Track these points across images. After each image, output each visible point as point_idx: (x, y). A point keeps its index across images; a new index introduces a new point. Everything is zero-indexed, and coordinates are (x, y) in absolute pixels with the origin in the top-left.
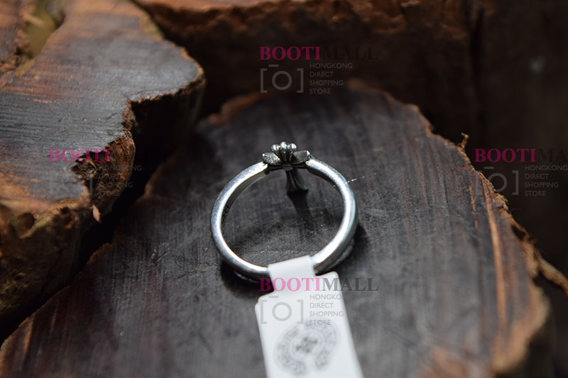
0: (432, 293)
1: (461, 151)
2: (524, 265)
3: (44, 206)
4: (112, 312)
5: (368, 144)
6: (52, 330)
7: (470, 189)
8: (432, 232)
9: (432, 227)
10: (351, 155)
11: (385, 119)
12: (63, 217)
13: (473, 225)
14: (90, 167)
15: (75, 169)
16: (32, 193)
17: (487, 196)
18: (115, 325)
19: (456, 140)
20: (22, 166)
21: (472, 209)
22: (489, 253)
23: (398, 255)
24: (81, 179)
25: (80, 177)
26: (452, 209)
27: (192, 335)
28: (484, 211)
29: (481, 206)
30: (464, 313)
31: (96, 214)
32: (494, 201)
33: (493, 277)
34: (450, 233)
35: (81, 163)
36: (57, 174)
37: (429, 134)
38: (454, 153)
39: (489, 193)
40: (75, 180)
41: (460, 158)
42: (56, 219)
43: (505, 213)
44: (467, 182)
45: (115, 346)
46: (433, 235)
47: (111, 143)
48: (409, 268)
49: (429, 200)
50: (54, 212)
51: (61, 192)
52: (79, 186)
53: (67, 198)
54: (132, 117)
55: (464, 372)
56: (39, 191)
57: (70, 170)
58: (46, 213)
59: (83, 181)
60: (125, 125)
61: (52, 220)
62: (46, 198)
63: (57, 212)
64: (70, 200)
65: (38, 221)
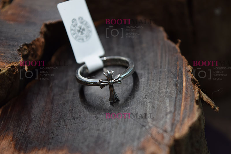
1: (177, 47)
2: (194, 95)
3: (5, 65)
7: (178, 63)
8: (160, 80)
9: (160, 78)
12: (12, 69)
13: (176, 78)
14: (25, 49)
15: (19, 50)
17: (184, 66)
19: (176, 42)
21: (177, 71)
22: (181, 90)
25: (20, 53)
26: (169, 71)
27: (60, 118)
28: (182, 72)
29: (181, 70)
30: (167, 114)
31: (26, 68)
32: (186, 68)
33: (181, 99)
34: (167, 81)
35: (22, 48)
36: (11, 52)
37: (166, 39)
38: (174, 48)
39: (185, 65)
40: (18, 55)
41: (176, 50)
42: (9, 70)
43: (190, 73)
44: (177, 60)
45: (31, 121)
46: (160, 81)
47: (34, 40)
48: (148, 94)
49: (161, 67)
50: (9, 67)
51: (12, 59)
52: (19, 57)
53: (14, 62)
54: (44, 29)
55: (163, 138)
56: (3, 59)
57: (17, 50)
58: (5, 68)
59: (21, 55)
60: (41, 33)
61: (8, 70)
62: (6, 61)
63: (10, 67)
64: (15, 63)
65: (2, 71)
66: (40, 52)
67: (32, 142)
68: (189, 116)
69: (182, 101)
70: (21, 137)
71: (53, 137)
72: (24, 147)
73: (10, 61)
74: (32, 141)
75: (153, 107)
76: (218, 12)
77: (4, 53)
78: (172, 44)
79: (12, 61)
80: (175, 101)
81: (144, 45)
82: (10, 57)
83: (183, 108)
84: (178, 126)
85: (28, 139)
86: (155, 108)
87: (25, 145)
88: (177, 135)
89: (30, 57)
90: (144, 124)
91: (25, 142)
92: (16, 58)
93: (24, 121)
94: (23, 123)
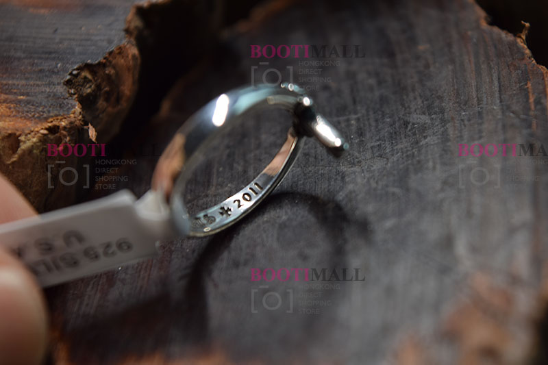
0: (477, 210)
1: (521, 43)
3: (30, 125)
5: (413, 41)
7: (529, 85)
8: (480, 138)
9: (480, 131)
10: (391, 55)
11: (433, 13)
12: (51, 137)
13: (530, 126)
14: (86, 80)
15: (68, 83)
16: (19, 112)
20: (10, 82)
21: (529, 109)
23: (438, 166)
24: (74, 94)
25: (72, 91)
26: (506, 108)
28: (544, 109)
29: (541, 104)
30: (512, 231)
31: (92, 133)
34: (502, 138)
35: (76, 76)
36: (48, 89)
37: (484, 25)
38: (512, 45)
40: (68, 95)
41: (519, 50)
42: (44, 140)
44: (525, 77)
46: (482, 141)
47: (111, 53)
49: (479, 101)
50: (42, 131)
51: (51, 109)
52: (71, 102)
53: (57, 116)
54: (137, 23)
56: (26, 109)
57: (62, 84)
58: (33, 134)
59: (76, 96)
60: (128, 31)
61: (40, 141)
62: (33, 116)
63: (46, 132)
64: (60, 118)
65: (25, 142)
66: (128, 88)
73: (45, 115)
77: (27, 94)
79: (51, 114)
82: (43, 104)
89: (101, 103)
92: (60, 105)
93: (92, 282)
94: (90, 287)
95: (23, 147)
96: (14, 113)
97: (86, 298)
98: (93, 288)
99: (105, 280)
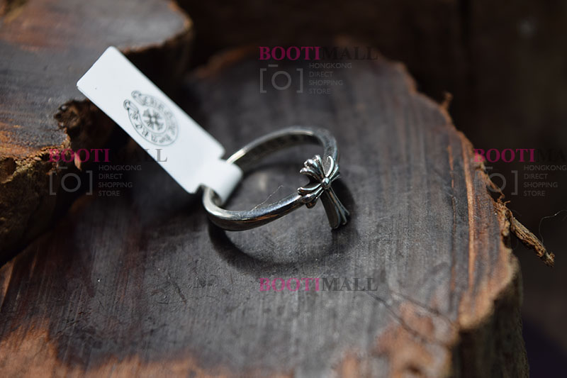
0: (405, 251)
1: (443, 111)
2: (497, 224)
3: (26, 152)
4: (90, 259)
5: (351, 100)
6: (31, 275)
7: (449, 148)
8: (409, 190)
9: (409, 185)
10: (334, 111)
11: (370, 77)
12: (43, 163)
13: (449, 184)
14: (72, 115)
15: (58, 117)
16: (14, 139)
17: (465, 155)
18: (93, 272)
19: (439, 99)
20: (6, 112)
21: (449, 169)
22: (464, 213)
23: (374, 211)
24: (64, 127)
25: (62, 124)
26: (430, 168)
27: (168, 283)
28: (461, 171)
29: (459, 165)
30: (434, 271)
32: (472, 161)
33: (465, 235)
34: (426, 192)
35: (65, 111)
36: (40, 121)
37: (413, 93)
38: (436, 113)
39: (468, 153)
40: (57, 128)
41: (441, 117)
42: (37, 165)
43: (482, 173)
44: (446, 142)
45: (91, 293)
46: (410, 193)
48: (384, 224)
49: (408, 158)
50: (36, 158)
51: (44, 139)
52: (61, 134)
53: (49, 145)
55: (432, 327)
56: (21, 137)
57: (52, 117)
58: (28, 160)
59: (65, 129)
61: (34, 166)
62: (28, 144)
63: (39, 159)
64: (52, 147)
65: (20, 166)
67: (100, 343)
68: (490, 275)
69: (469, 240)
70: (70, 330)
71: (152, 331)
72: (81, 354)
73: (38, 144)
74: (100, 339)
75: (400, 254)
76: (527, 28)
77: (22, 124)
78: (430, 104)
79: (44, 144)
80: (453, 239)
81: (361, 107)
82: (36, 133)
83: (472, 254)
84: (467, 299)
85: (88, 335)
86: (403, 256)
87: (82, 349)
88: (466, 320)
90: (382, 295)
91: (83, 344)
92: (52, 136)
93: (74, 292)
94: (73, 295)
95: (19, 170)
96: (11, 140)
97: (70, 305)
98: (75, 296)
99: (85, 291)
